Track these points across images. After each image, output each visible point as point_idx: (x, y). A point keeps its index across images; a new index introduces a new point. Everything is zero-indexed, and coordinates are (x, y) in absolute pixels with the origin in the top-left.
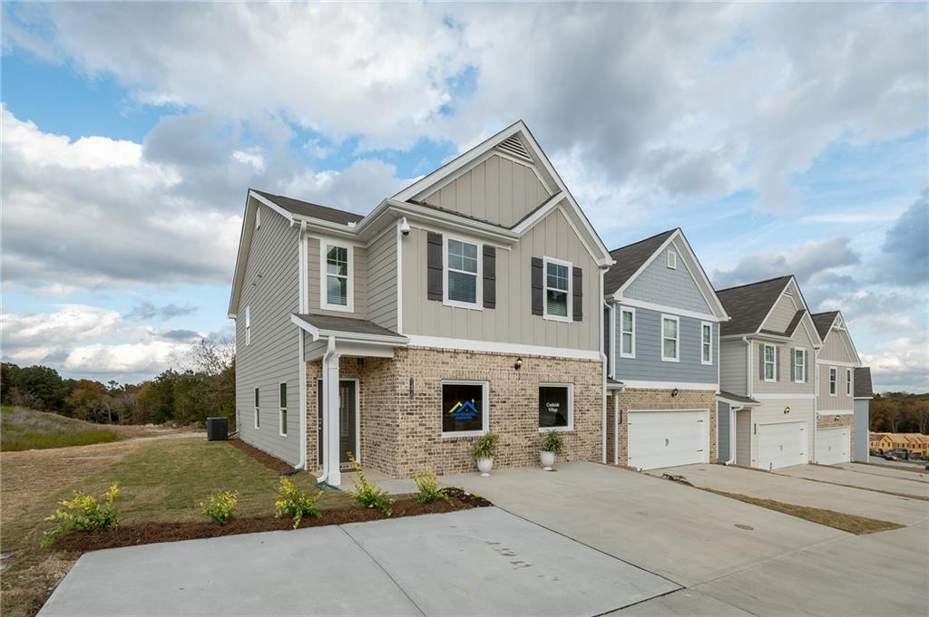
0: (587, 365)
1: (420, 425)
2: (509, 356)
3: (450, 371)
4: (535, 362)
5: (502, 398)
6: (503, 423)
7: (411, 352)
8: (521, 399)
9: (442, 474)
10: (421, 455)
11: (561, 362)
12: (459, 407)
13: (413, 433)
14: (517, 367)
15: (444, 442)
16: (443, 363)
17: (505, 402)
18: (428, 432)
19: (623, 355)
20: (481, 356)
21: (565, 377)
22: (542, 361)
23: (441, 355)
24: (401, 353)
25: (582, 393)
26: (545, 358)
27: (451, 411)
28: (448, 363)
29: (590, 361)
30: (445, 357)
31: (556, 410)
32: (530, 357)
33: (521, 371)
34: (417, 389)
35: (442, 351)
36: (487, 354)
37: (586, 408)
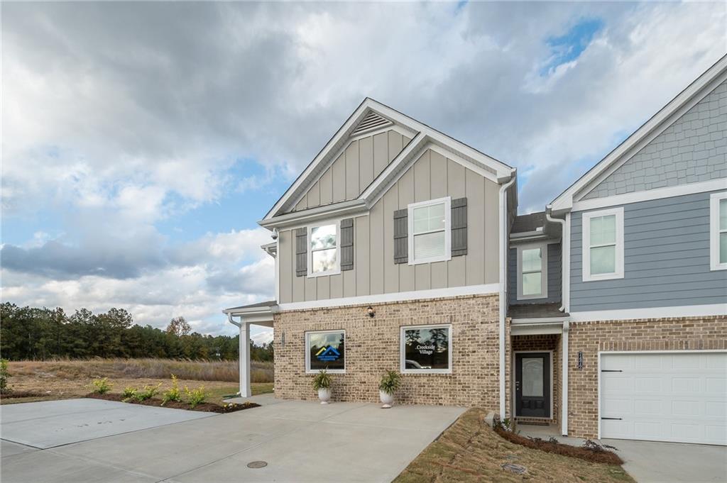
0: (471, 302)
1: (290, 364)
2: (363, 307)
3: (311, 325)
4: (394, 307)
5: (357, 343)
6: (359, 364)
7: (282, 315)
8: (377, 343)
9: (305, 399)
10: (290, 384)
11: (430, 304)
12: (324, 351)
13: (285, 369)
14: (372, 315)
15: (307, 376)
16: (305, 320)
17: (359, 346)
18: (295, 369)
19: (587, 277)
20: (337, 311)
21: (437, 319)
22: (404, 306)
23: (303, 314)
24: (276, 317)
25: (463, 332)
26: (405, 303)
27: (317, 354)
28: (308, 319)
29: (474, 296)
30: (307, 315)
31: (429, 353)
32: (386, 304)
33: (377, 317)
34: (287, 339)
35: (303, 311)
36: (340, 308)
37: (471, 348)
